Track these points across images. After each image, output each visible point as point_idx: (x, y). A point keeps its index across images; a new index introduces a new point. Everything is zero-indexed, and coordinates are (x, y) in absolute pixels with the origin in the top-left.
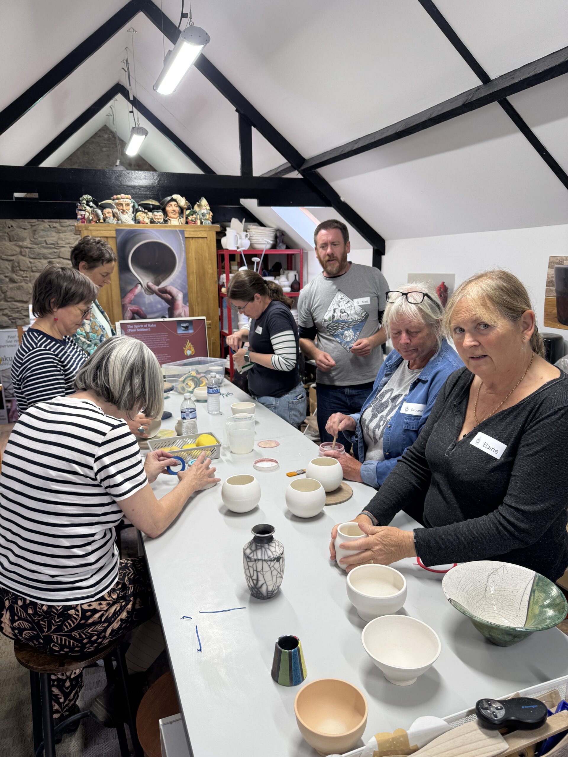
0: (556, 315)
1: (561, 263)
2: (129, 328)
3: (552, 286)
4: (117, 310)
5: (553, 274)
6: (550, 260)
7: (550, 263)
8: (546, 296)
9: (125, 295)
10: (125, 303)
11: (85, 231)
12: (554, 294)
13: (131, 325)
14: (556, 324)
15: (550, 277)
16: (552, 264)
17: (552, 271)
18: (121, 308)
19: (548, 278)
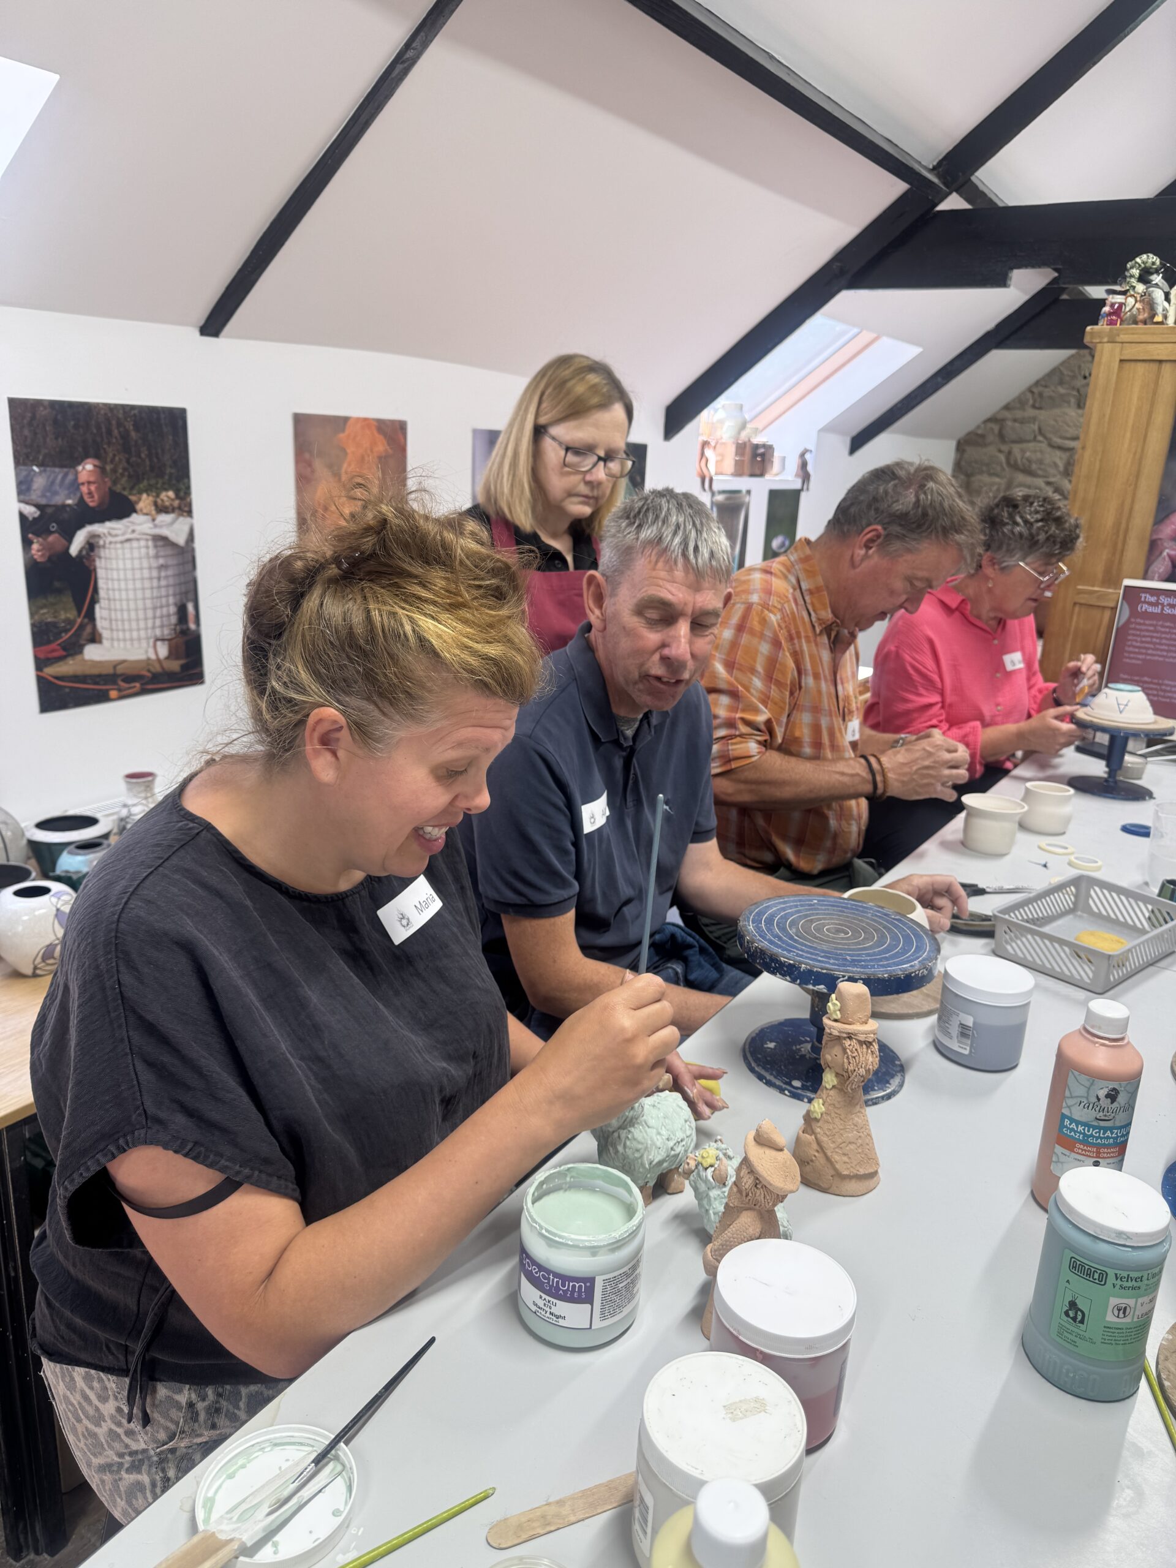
2: (1145, 602)
4: (1134, 552)
9: (1167, 516)
10: (1160, 536)
11: (1106, 345)
13: (1152, 595)
18: (1146, 548)
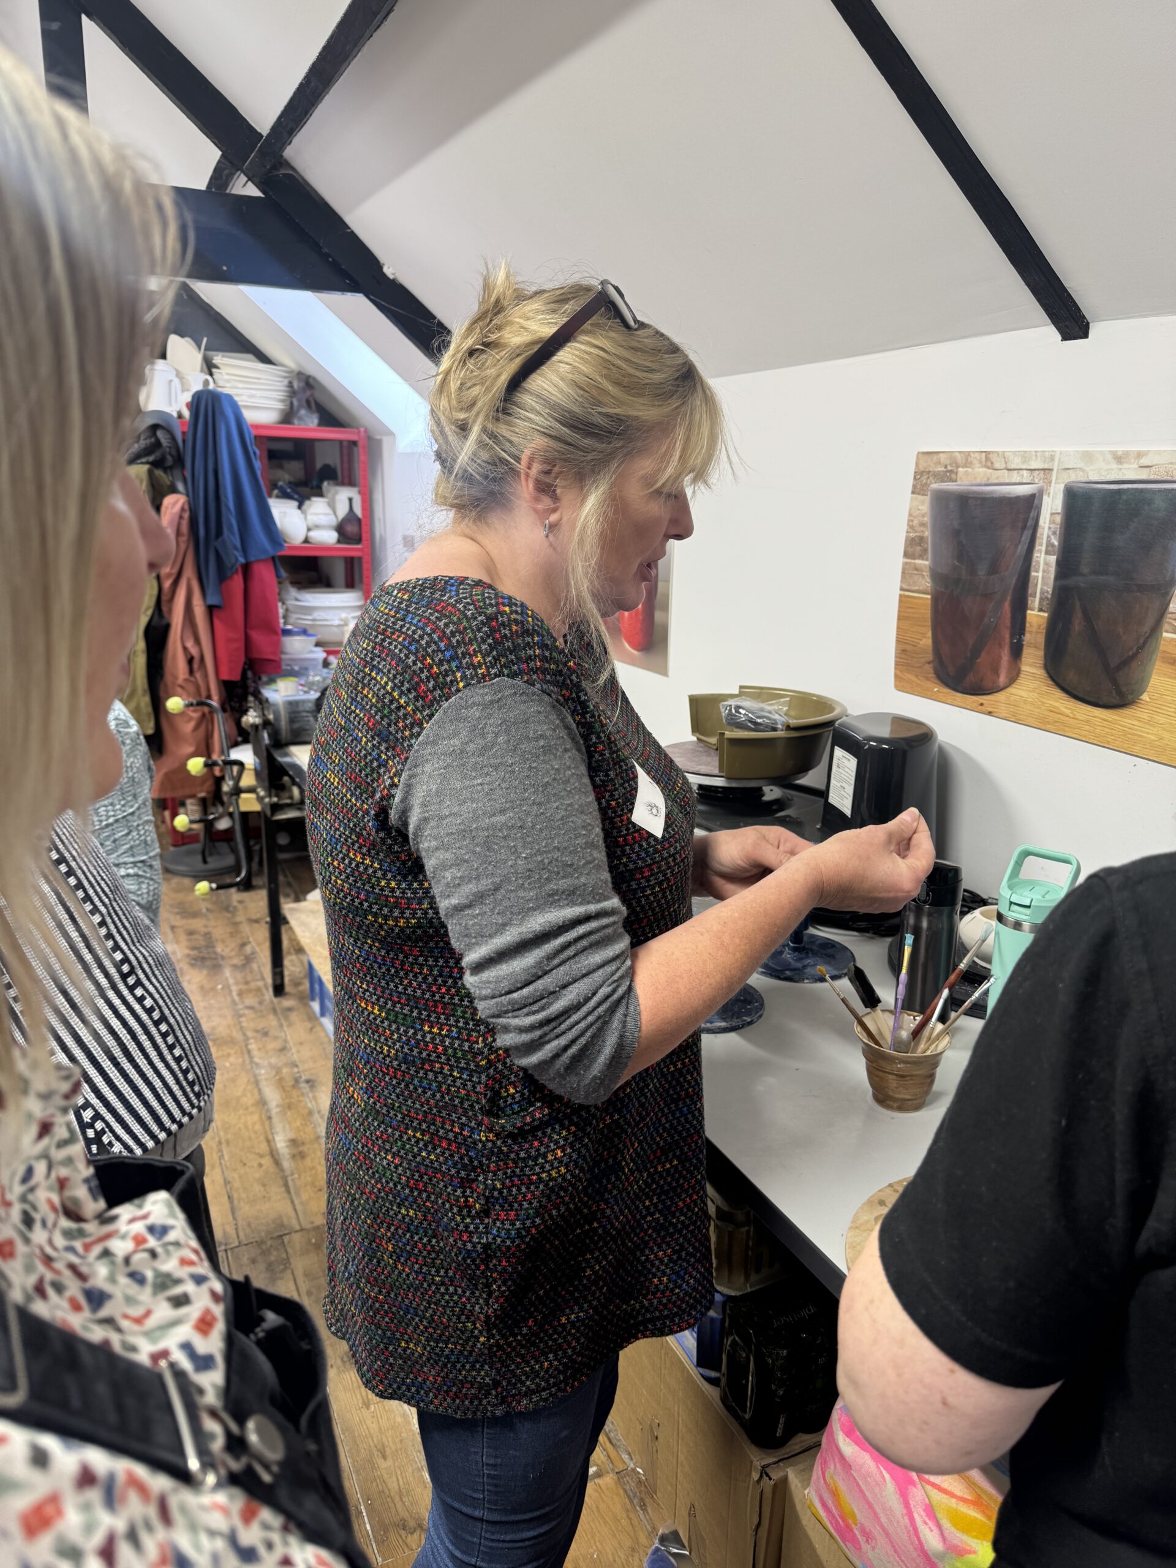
0: (930, 657)
1: (948, 475)
3: (921, 557)
5: (923, 516)
6: (917, 464)
7: (919, 474)
8: (902, 589)
12: (926, 583)
14: (929, 685)
15: (916, 522)
16: (924, 479)
17: (923, 503)
19: (911, 527)
